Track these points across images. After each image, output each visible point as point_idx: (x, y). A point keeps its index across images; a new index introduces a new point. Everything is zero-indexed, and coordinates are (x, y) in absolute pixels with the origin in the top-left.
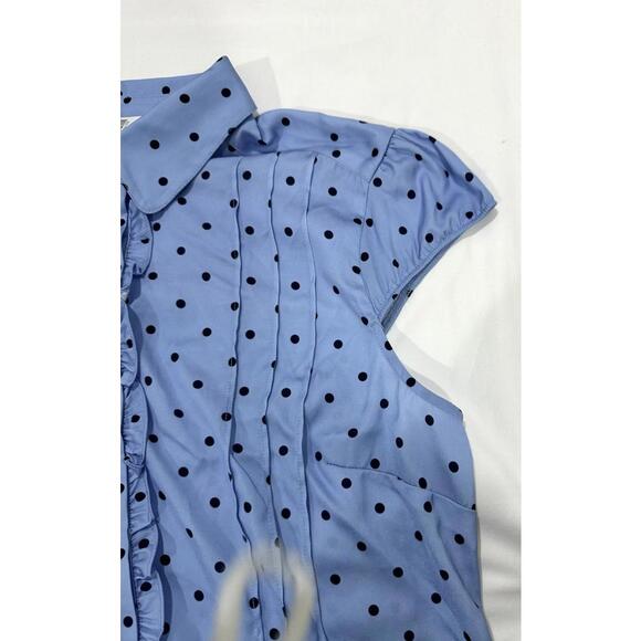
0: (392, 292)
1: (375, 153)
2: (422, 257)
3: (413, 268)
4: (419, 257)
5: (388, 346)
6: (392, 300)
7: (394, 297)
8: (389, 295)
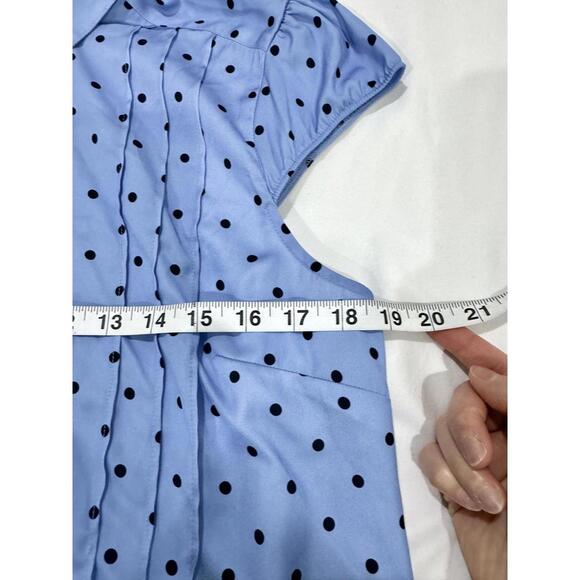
0: (287, 170)
1: (271, 21)
2: (320, 130)
3: (310, 142)
4: (316, 130)
5: (285, 229)
6: (288, 177)
7: (291, 173)
8: (285, 173)
